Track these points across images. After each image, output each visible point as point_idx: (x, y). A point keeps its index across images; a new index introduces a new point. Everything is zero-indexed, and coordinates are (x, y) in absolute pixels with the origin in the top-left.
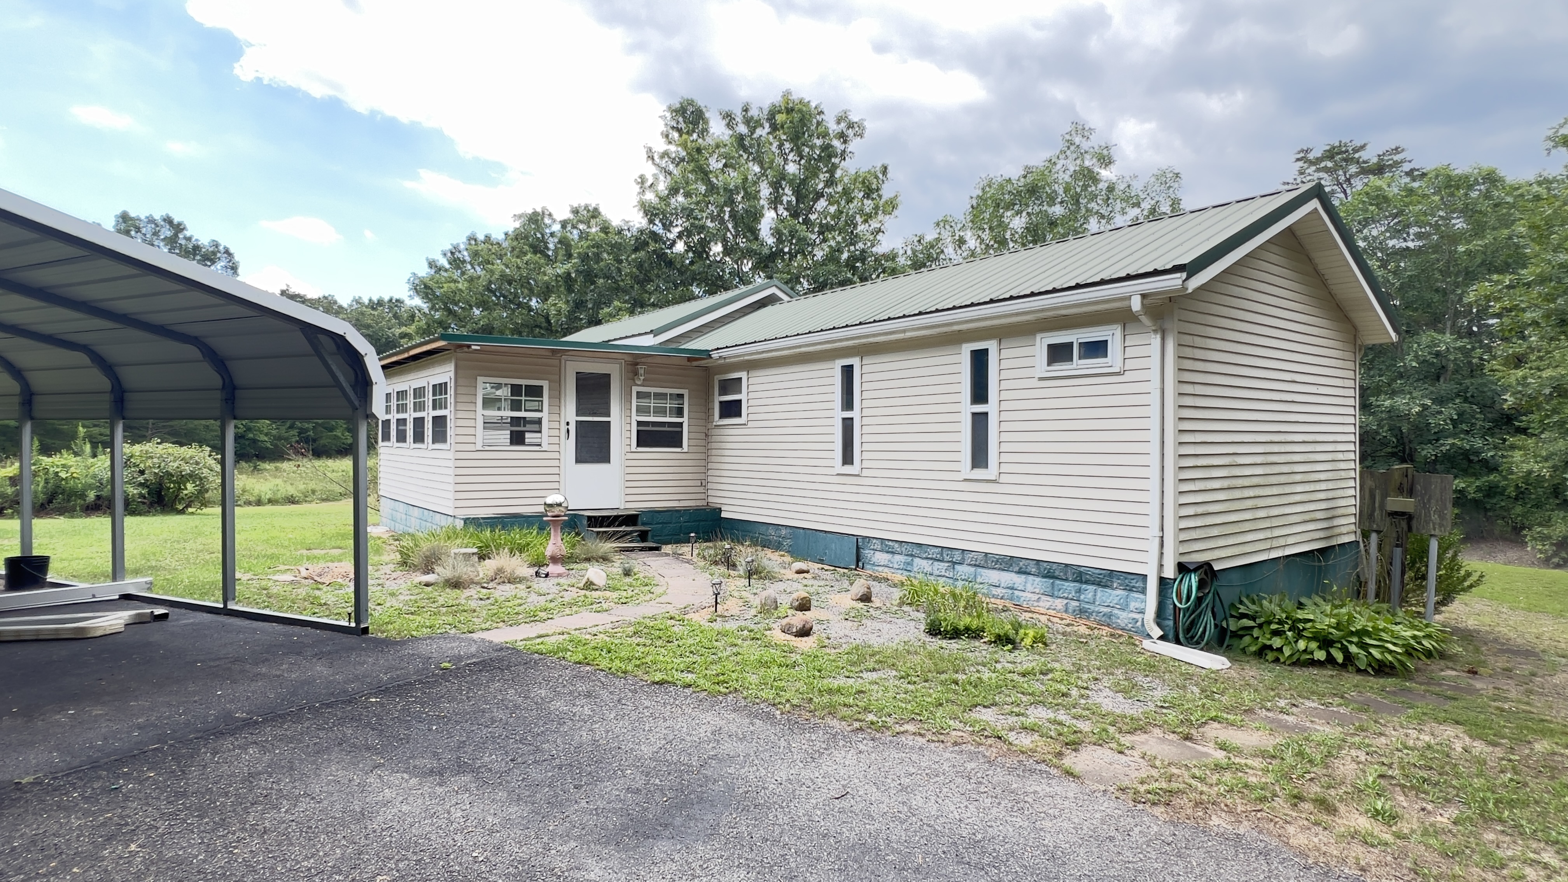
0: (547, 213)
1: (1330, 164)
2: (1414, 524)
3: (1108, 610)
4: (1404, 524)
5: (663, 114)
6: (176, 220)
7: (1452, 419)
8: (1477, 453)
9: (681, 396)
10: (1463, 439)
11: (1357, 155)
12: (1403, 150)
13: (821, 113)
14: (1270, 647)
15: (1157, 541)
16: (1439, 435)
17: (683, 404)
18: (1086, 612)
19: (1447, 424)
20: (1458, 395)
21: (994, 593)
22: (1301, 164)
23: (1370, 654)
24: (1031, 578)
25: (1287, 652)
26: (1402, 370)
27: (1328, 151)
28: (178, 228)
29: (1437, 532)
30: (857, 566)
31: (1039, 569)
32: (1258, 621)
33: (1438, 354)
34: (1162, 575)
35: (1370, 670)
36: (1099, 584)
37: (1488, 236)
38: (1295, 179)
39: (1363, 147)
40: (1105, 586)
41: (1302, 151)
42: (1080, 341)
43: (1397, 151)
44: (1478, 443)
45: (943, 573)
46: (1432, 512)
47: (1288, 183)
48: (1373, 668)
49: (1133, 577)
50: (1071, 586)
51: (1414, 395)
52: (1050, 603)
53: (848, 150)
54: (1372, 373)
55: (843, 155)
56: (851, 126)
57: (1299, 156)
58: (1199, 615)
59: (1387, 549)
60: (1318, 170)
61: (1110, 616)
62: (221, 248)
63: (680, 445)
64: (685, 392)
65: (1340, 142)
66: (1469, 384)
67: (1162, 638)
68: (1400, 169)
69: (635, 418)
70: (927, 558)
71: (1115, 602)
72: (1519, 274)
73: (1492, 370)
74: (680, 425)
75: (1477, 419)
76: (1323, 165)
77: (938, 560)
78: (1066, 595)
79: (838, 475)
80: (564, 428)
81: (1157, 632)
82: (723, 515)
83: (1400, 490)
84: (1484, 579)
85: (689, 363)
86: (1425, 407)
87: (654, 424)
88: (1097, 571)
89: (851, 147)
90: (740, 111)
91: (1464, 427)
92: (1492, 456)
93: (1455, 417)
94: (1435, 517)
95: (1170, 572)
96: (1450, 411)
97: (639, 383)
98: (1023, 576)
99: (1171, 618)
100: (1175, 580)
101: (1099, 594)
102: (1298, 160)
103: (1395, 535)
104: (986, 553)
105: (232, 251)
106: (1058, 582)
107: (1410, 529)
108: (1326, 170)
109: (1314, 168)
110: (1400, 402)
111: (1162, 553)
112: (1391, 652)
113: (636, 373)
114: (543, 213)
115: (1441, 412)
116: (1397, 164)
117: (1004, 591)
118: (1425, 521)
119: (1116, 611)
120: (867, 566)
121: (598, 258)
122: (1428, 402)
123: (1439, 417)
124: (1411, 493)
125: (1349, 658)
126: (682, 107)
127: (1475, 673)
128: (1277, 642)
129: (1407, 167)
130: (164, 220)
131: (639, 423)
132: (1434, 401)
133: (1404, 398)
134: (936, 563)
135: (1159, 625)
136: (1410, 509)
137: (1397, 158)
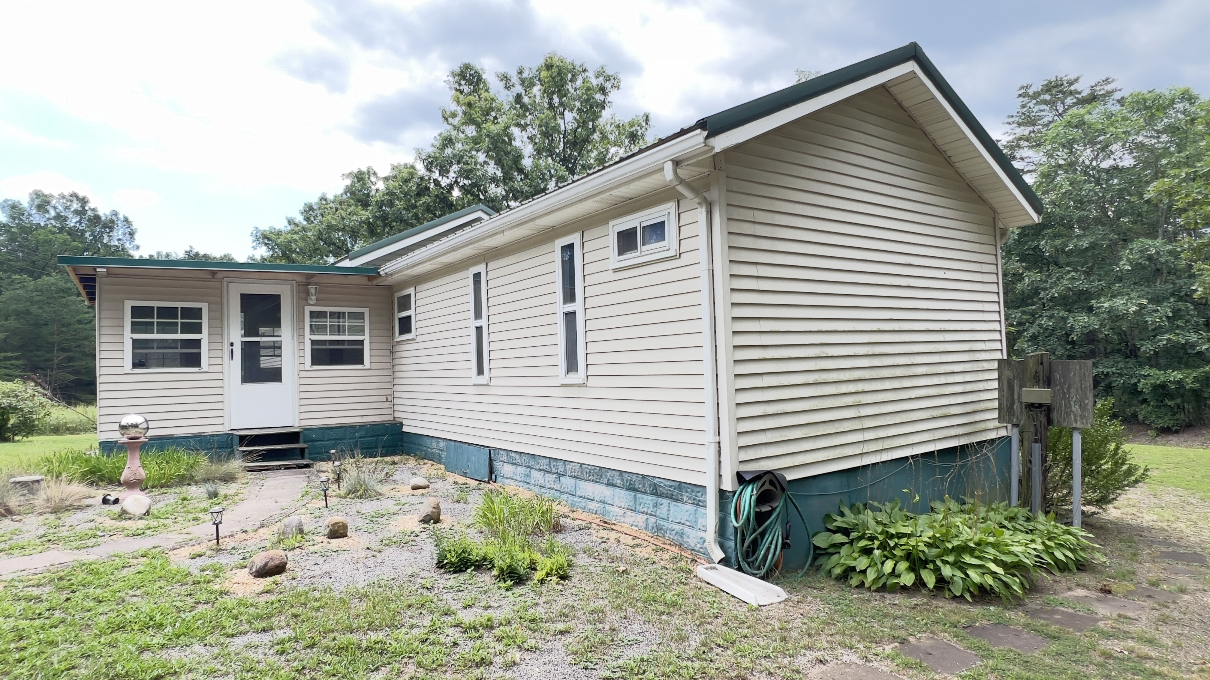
0: (372, 172)
1: (1047, 97)
2: (1055, 416)
3: (678, 527)
4: (1043, 418)
5: (447, 79)
6: (81, 195)
7: (1168, 317)
8: (1193, 346)
9: (361, 316)
10: (1179, 334)
11: (1072, 88)
12: (1113, 80)
13: (585, 71)
14: (853, 569)
15: (713, 448)
16: (1158, 331)
17: (364, 322)
18: (661, 529)
19: (1163, 321)
20: (1173, 295)
21: (590, 507)
22: (1021, 99)
23: (967, 575)
24: (618, 490)
25: (871, 575)
26: (1119, 274)
27: (1047, 85)
28: (83, 201)
29: (1079, 425)
30: (491, 478)
31: (622, 480)
32: (854, 535)
33: (1150, 258)
34: (722, 487)
35: (968, 596)
36: (671, 497)
37: (1188, 148)
38: (1018, 112)
39: (1076, 80)
40: (677, 500)
41: (1023, 87)
42: (643, 225)
43: (1107, 81)
44: (1193, 337)
45: (552, 486)
46: (1072, 403)
47: (1012, 116)
48: (972, 595)
49: (698, 489)
50: (649, 499)
51: (1132, 296)
52: (633, 519)
53: (607, 101)
54: (1092, 278)
55: (602, 106)
56: (608, 79)
57: (1020, 92)
58: (763, 534)
59: (1026, 443)
60: (1038, 103)
61: (681, 534)
62: (121, 217)
63: (361, 362)
64: (366, 311)
65: (1057, 77)
66: (1182, 284)
67: (722, 562)
68: (1112, 98)
69: (308, 337)
70: (540, 470)
71: (685, 518)
72: (1195, 167)
73: (1199, 270)
74: (361, 342)
75: (1191, 315)
76: (1042, 97)
77: (548, 472)
78: (645, 510)
79: (475, 385)
80: (227, 348)
81: (719, 554)
82: (405, 429)
83: (1036, 380)
84: (1148, 473)
85: (370, 283)
86: (1141, 307)
87: (332, 342)
88: (668, 483)
89: (611, 97)
90: (516, 73)
91: (1180, 323)
92: (1207, 349)
93: (1170, 314)
94: (1076, 408)
95: (728, 485)
96: (1165, 309)
97: (311, 303)
98: (612, 488)
99: (733, 538)
100: (734, 493)
101: (672, 508)
102: (1020, 96)
103: (1032, 429)
104: (581, 464)
105: (130, 219)
106: (639, 495)
107: (1050, 422)
108: (1045, 102)
109: (1034, 102)
110: (1119, 302)
111: (720, 462)
112: (993, 574)
113: (308, 293)
114: (369, 172)
115: (1157, 311)
116: (1110, 93)
117: (598, 505)
118: (1066, 413)
119: (686, 529)
120: (499, 479)
121: (391, 204)
122: (1144, 301)
123: (1156, 315)
124: (1048, 382)
125: (942, 583)
126: (462, 71)
127: (1109, 592)
128: (862, 563)
129: (1117, 96)
130: (71, 196)
131: (313, 342)
132: (1150, 301)
133: (1122, 299)
134: (547, 475)
135: (722, 547)
136: (1046, 400)
137: (1109, 88)
